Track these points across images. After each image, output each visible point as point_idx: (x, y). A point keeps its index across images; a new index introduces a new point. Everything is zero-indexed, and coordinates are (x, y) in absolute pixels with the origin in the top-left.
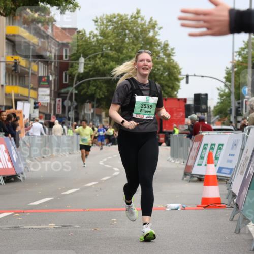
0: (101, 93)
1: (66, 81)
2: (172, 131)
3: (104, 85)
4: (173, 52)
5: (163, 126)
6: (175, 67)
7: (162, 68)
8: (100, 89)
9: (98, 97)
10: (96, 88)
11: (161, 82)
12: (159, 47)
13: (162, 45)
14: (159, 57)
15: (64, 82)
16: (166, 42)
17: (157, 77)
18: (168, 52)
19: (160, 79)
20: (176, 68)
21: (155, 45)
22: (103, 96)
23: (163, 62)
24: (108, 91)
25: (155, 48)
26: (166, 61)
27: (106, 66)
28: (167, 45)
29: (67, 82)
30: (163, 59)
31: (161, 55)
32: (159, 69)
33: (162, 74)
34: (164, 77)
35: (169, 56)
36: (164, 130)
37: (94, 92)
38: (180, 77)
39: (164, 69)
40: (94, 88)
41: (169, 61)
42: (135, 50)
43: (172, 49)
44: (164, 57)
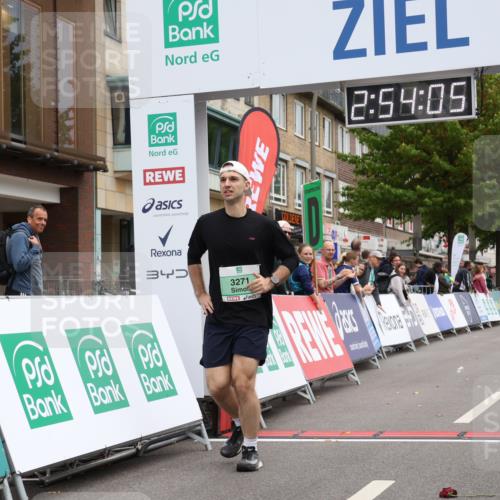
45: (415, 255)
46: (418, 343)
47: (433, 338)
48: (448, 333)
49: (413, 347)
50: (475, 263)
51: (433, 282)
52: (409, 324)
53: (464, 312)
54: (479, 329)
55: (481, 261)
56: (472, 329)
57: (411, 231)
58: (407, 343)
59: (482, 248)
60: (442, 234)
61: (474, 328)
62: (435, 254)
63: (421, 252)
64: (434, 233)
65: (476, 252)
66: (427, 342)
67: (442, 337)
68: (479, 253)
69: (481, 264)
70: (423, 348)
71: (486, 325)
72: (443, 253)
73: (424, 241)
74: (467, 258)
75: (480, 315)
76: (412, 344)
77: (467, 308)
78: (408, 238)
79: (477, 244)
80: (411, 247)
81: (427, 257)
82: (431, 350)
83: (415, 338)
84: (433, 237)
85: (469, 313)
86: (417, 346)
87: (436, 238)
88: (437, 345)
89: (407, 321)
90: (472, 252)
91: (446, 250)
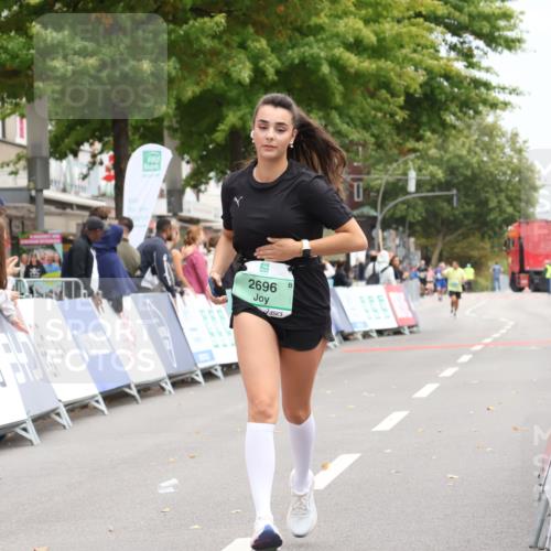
0: (416, 215)
1: (358, 197)
2: (541, 269)
3: (420, 202)
4: (527, 145)
5: (526, 263)
6: (531, 169)
7: (509, 172)
8: (414, 208)
9: (412, 220)
10: (408, 207)
11: (509, 193)
12: (504, 140)
13: (509, 136)
14: (504, 153)
15: (356, 199)
16: (515, 131)
17: (503, 186)
18: (518, 145)
19: (507, 189)
20: (532, 171)
21: (497, 136)
22: (420, 218)
23: (511, 162)
24: (427, 210)
25: (498, 140)
26: (515, 161)
27: (424, 172)
28: (516, 135)
29: (361, 199)
30: (511, 157)
31: (508, 150)
32: (504, 174)
33: (509, 181)
34: (513, 186)
35: (520, 151)
36: (527, 268)
37: (404, 213)
38: (538, 183)
39: (513, 172)
40: (405, 207)
41: (520, 160)
42: (467, 145)
43: (525, 142)
44: (512, 153)
45: (32, 200)
46: (44, 422)
47: (79, 409)
48: (116, 397)
49: (32, 434)
50: (183, 220)
51: (87, 274)
52: (21, 378)
53: (156, 341)
54: (193, 382)
55: (194, 214)
56: (175, 385)
57: (24, 142)
58: (17, 425)
59: (197, 181)
60: (98, 146)
61: (181, 382)
62: (83, 199)
63: (47, 193)
64: (79, 144)
65: (182, 192)
66: (65, 419)
67: (102, 406)
68: (189, 194)
69: (195, 221)
70: (56, 435)
71: (208, 375)
72: (103, 196)
73: (53, 163)
74: (162, 208)
75: (195, 348)
76: (30, 426)
77: (164, 332)
78: (13, 157)
79: (186, 169)
80: (22, 180)
81: (63, 205)
82: (75, 438)
83: (37, 411)
84: (75, 155)
85: (169, 345)
86: (40, 431)
87: (85, 156)
88: (90, 425)
89: (15, 367)
90: (174, 195)
91: (109, 187)
